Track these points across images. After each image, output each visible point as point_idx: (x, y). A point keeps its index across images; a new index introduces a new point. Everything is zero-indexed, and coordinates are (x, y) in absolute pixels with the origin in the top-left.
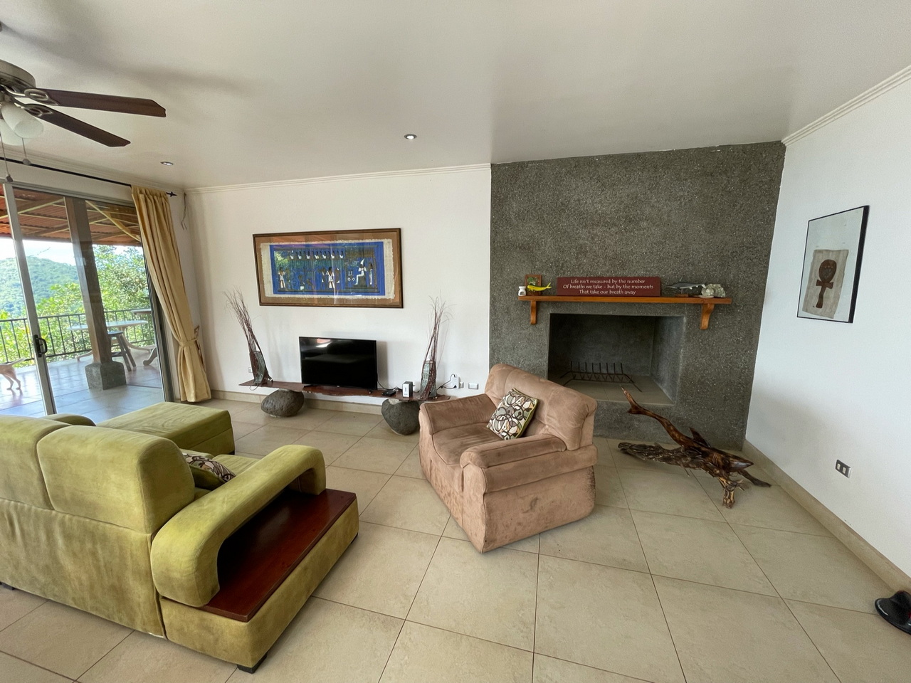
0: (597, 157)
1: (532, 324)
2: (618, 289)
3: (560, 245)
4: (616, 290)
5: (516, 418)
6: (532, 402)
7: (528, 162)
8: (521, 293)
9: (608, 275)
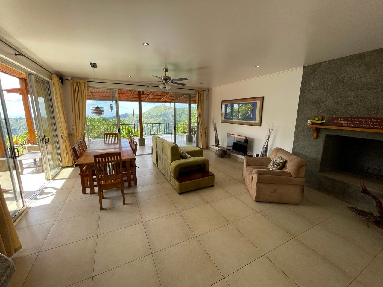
0: (366, 53)
1: (314, 138)
2: (370, 124)
3: (336, 101)
4: (368, 124)
5: (276, 165)
6: (283, 160)
7: (323, 62)
8: (309, 123)
9: (365, 116)
